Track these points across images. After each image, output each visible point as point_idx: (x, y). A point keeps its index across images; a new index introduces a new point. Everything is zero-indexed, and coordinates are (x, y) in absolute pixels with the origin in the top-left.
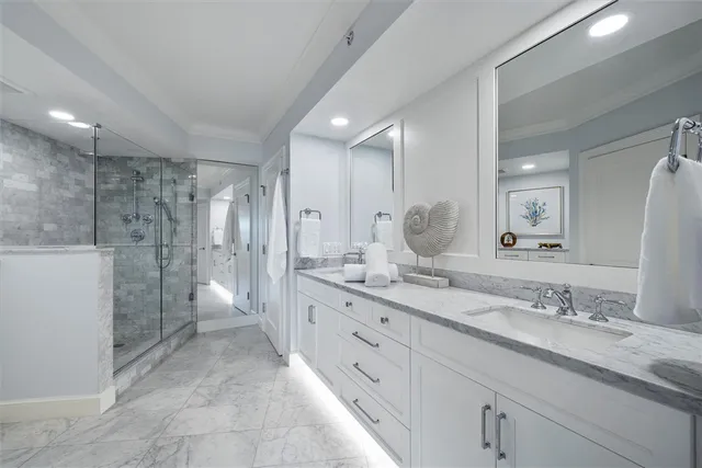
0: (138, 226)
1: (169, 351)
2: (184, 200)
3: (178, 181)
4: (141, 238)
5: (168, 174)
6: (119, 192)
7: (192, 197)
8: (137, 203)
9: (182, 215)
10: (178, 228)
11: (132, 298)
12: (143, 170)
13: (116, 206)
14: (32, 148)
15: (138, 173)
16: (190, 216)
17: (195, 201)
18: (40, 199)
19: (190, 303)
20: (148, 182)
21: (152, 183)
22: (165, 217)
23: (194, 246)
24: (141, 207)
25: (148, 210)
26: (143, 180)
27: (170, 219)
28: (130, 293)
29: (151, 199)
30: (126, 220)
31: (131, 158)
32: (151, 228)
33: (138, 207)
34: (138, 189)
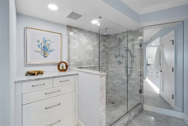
0: (120, 58)
1: (131, 118)
2: (137, 47)
3: (134, 39)
4: (121, 63)
5: (130, 37)
6: (114, 47)
7: (141, 46)
8: (119, 50)
9: (137, 54)
10: (135, 60)
11: (118, 85)
12: (121, 38)
13: (113, 52)
14: (92, 37)
15: (120, 39)
16: (140, 54)
17: (142, 47)
18: (94, 51)
19: (140, 94)
20: (123, 42)
21: (124, 42)
22: (129, 55)
23: (142, 68)
24: (121, 51)
25: (123, 52)
26: (121, 41)
27: (131, 56)
28: (117, 83)
29: (124, 48)
30: (116, 57)
31: (117, 34)
32: (124, 60)
33: (120, 52)
34: (120, 45)
